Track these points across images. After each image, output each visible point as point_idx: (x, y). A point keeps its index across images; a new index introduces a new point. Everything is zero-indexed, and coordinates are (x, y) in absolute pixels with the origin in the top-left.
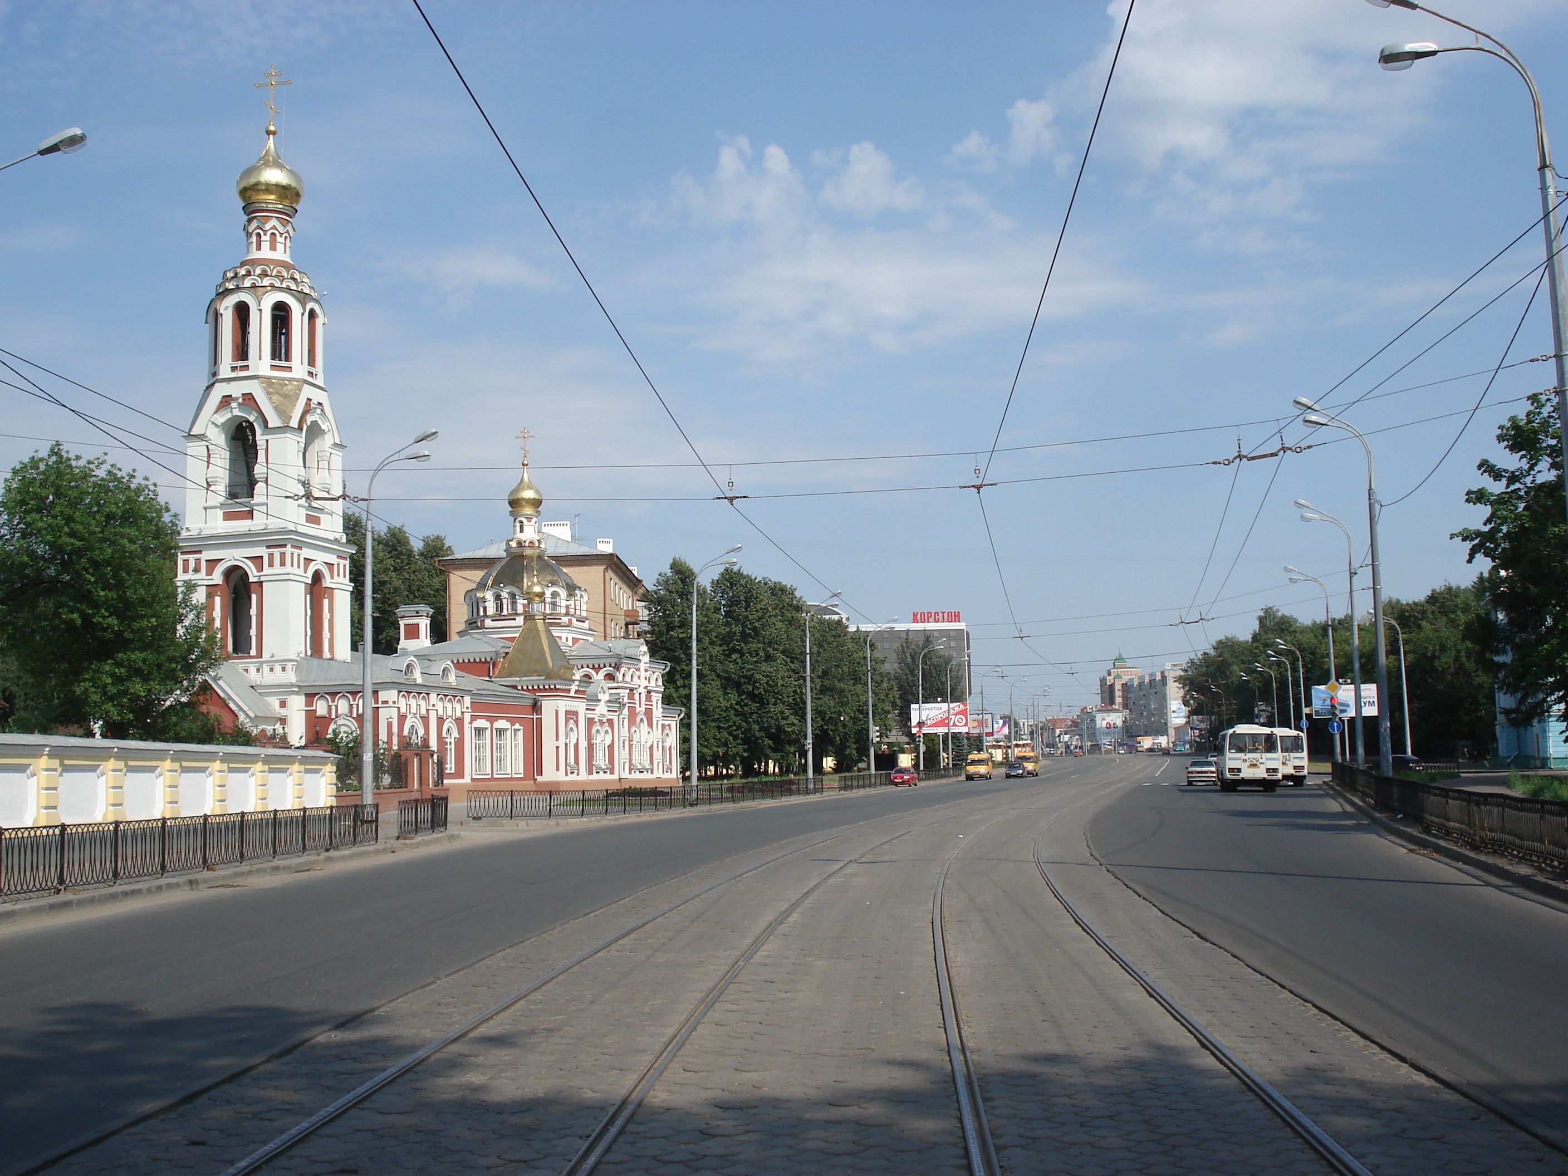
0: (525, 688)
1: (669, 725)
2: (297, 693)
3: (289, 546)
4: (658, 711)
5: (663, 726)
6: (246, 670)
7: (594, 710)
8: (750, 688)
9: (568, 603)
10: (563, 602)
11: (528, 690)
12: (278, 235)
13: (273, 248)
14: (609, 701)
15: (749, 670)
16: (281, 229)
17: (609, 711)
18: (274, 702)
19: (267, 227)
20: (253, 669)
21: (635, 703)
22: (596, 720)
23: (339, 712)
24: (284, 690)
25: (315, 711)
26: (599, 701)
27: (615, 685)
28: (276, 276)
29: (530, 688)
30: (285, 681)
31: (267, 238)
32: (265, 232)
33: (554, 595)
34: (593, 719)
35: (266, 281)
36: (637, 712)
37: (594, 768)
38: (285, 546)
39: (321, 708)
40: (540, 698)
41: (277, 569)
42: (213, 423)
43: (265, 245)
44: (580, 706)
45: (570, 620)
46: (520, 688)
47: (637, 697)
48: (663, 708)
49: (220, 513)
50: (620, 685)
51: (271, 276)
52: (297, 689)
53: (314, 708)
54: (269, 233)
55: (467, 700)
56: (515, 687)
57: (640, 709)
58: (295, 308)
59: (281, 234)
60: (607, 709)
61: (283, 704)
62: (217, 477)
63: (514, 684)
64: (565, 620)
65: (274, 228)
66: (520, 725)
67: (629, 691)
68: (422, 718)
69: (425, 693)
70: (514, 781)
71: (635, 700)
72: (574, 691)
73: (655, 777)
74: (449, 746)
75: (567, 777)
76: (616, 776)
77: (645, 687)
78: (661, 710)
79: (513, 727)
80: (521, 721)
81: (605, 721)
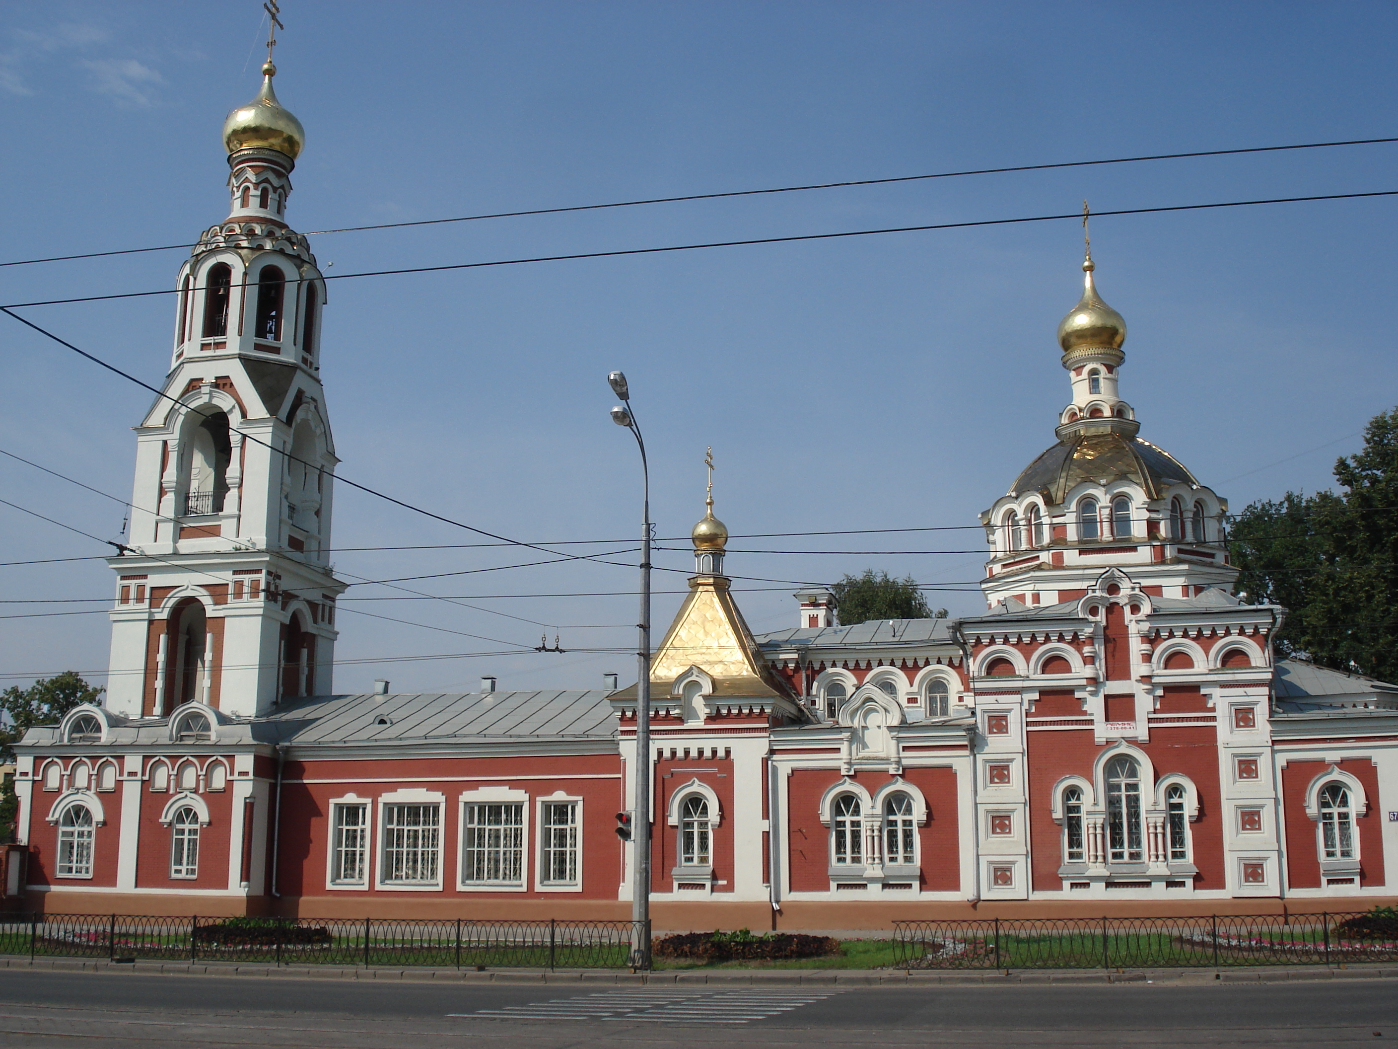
4: (1245, 737)
5: (1303, 769)
7: (836, 750)
10: (1046, 524)
14: (910, 727)
17: (905, 748)
21: (1088, 722)
22: (843, 772)
26: (848, 729)
34: (834, 770)
36: (1100, 740)
37: (833, 877)
44: (744, 749)
47: (1094, 705)
50: (974, 685)
55: (244, 762)
57: (1117, 734)
60: (895, 744)
66: (569, 794)
67: (1036, 696)
68: (102, 795)
69: (111, 756)
70: (539, 898)
71: (1085, 713)
72: (703, 717)
73: (1229, 897)
74: (186, 837)
75: (670, 894)
76: (965, 893)
77: (1146, 679)
78: (1269, 727)
79: (539, 799)
80: (570, 787)
81: (892, 772)
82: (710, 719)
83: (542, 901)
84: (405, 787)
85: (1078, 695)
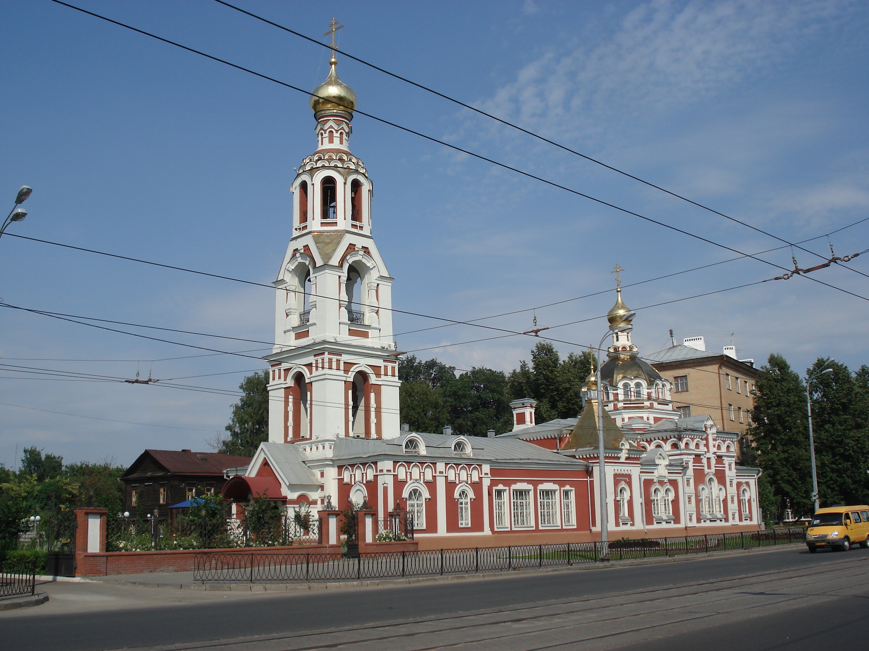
0: (581, 457)
1: (747, 484)
2: (333, 466)
3: (326, 353)
4: (731, 473)
5: (739, 485)
6: (305, 449)
7: (653, 472)
8: (842, 451)
9: (650, 391)
10: (645, 391)
11: (583, 459)
12: (334, 132)
13: (331, 141)
14: (670, 465)
15: (838, 436)
16: (336, 127)
17: (668, 473)
18: (317, 473)
19: (326, 127)
20: (308, 449)
21: (703, 466)
22: (655, 481)
23: (357, 480)
24: (323, 463)
25: (343, 479)
26: (658, 465)
27: (679, 452)
28: (327, 160)
29: (584, 457)
30: (323, 457)
31: (327, 135)
32: (325, 131)
33: (638, 385)
34: (653, 480)
35: (319, 164)
36: (706, 473)
37: (654, 519)
38: (323, 354)
39: (346, 476)
40: (591, 465)
41: (320, 371)
42: (288, 270)
43: (326, 140)
44: (635, 471)
45: (652, 404)
46: (577, 457)
47: (705, 461)
48: (737, 469)
49: (293, 335)
50: (682, 452)
51: (324, 160)
52: (331, 463)
53: (342, 477)
54: (327, 132)
55: (486, 468)
56: (574, 457)
57: (709, 471)
58: (339, 180)
59: (337, 131)
60: (667, 471)
61: (322, 475)
62: (290, 309)
63: (573, 454)
64: (647, 404)
65: (331, 127)
66: (571, 487)
67: (694, 457)
68: (427, 483)
69: (430, 463)
70: (564, 531)
71: (702, 463)
72: (624, 458)
73: (730, 525)
74: (464, 506)
75: (619, 528)
76: (682, 525)
77: (715, 453)
78: (735, 471)
79: (562, 489)
80: (571, 484)
81: (666, 481)
82: (627, 459)
83: (565, 533)
84: (520, 482)
85: (702, 457)
